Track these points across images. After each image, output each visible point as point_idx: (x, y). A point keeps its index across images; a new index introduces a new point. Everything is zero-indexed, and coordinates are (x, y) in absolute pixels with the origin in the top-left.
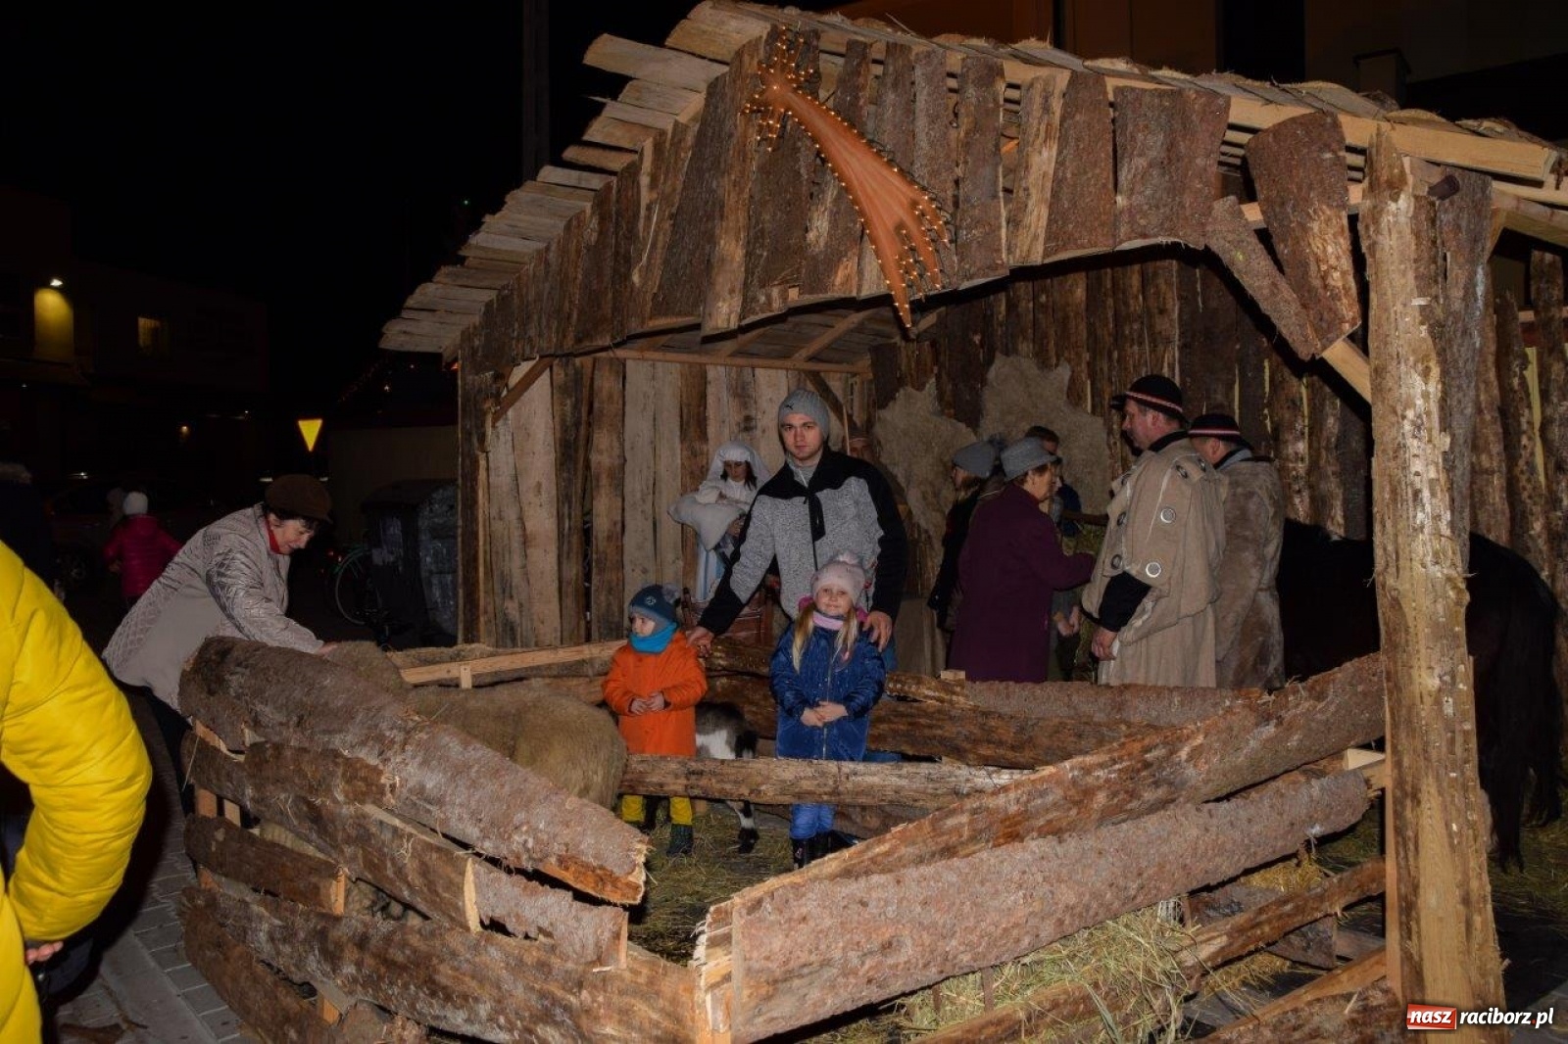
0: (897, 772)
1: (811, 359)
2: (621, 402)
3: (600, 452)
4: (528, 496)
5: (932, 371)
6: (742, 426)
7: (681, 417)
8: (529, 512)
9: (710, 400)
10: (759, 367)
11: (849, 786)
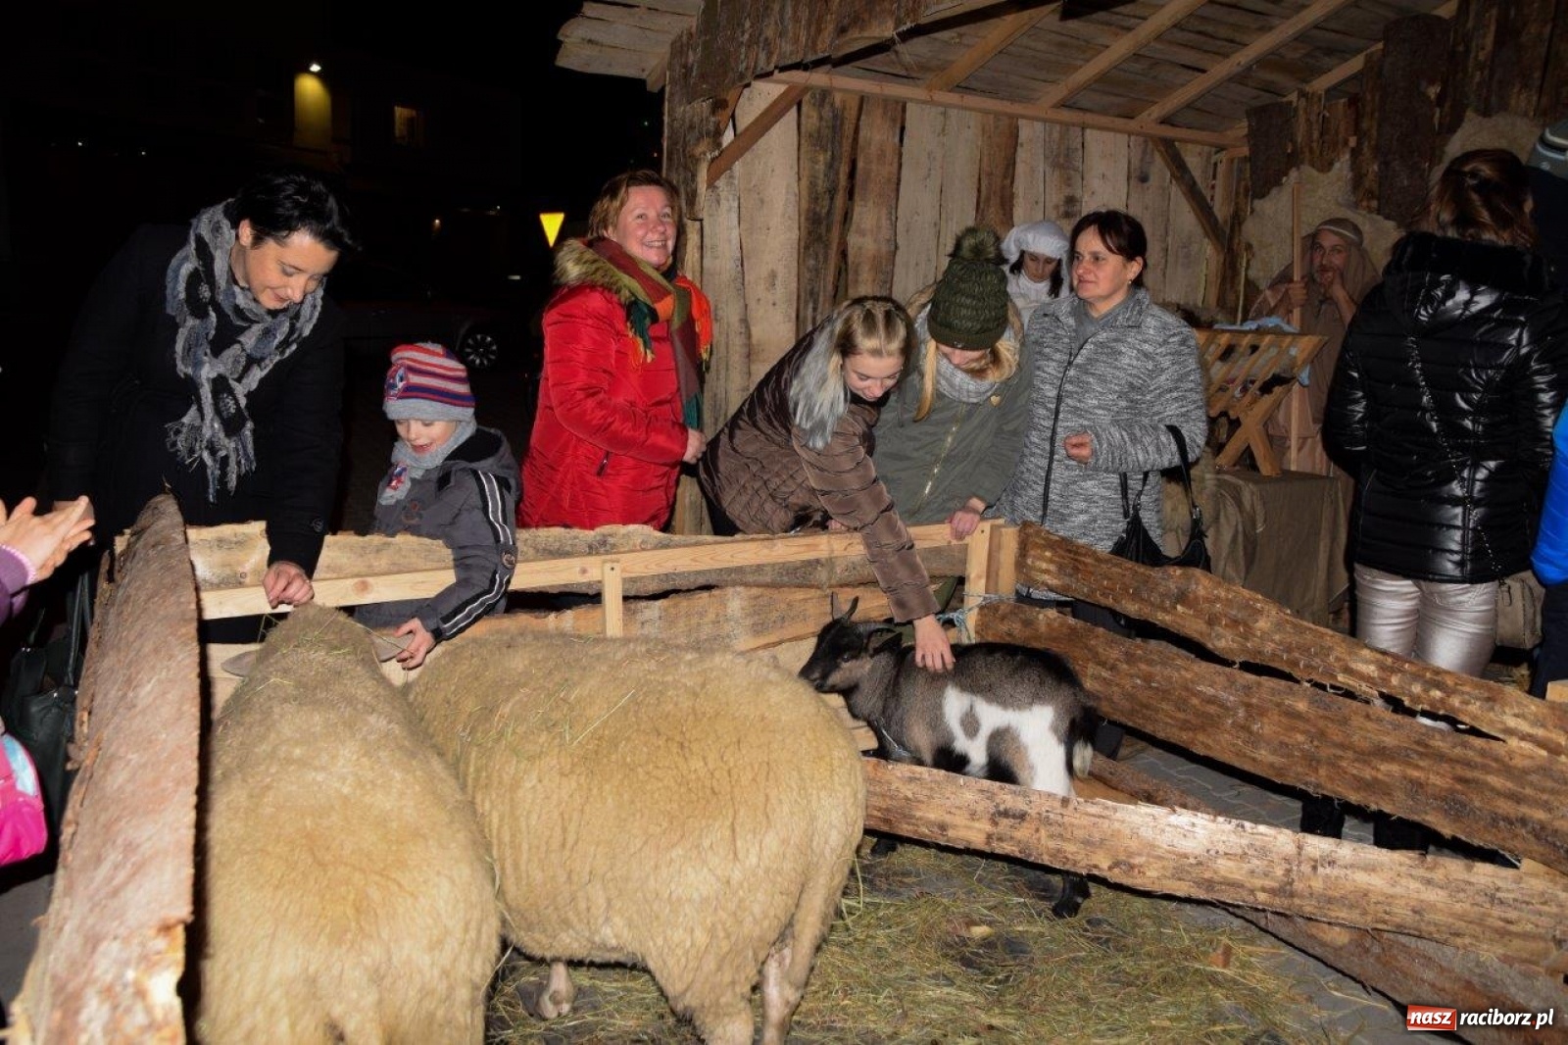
0: (1421, 872)
1: (1165, 121)
2: (896, 165)
3: (862, 233)
4: (757, 290)
5: (1346, 143)
6: (1062, 209)
7: (979, 191)
8: (757, 313)
9: (1020, 168)
10: (1093, 127)
11: (1317, 885)
